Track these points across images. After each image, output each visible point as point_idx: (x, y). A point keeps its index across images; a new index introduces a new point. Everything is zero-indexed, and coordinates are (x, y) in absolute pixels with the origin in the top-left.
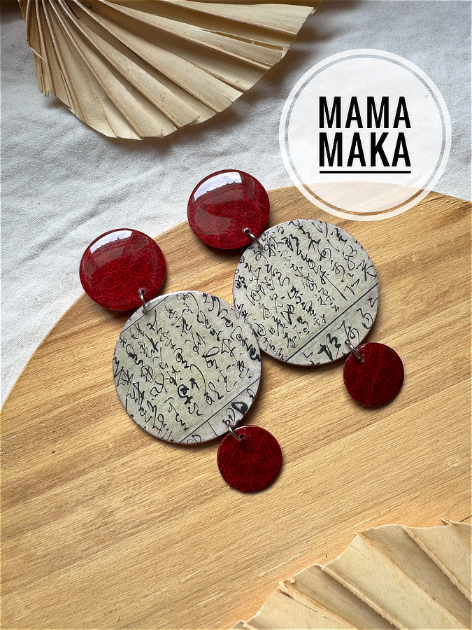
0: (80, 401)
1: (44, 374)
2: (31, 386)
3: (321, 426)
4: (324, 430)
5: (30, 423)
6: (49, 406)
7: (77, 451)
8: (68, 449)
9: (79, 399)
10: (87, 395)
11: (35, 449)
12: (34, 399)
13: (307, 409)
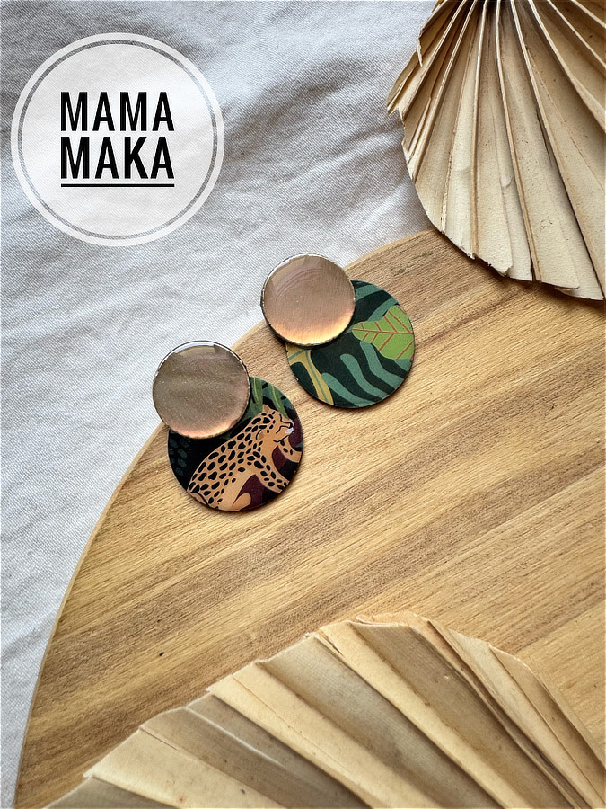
0: (198, 567)
1: (135, 528)
2: (116, 549)
3: (581, 578)
4: (585, 584)
5: (119, 609)
6: (148, 580)
7: (200, 648)
8: (182, 647)
9: (195, 563)
10: (207, 557)
11: (129, 652)
12: (122, 569)
13: (556, 552)
